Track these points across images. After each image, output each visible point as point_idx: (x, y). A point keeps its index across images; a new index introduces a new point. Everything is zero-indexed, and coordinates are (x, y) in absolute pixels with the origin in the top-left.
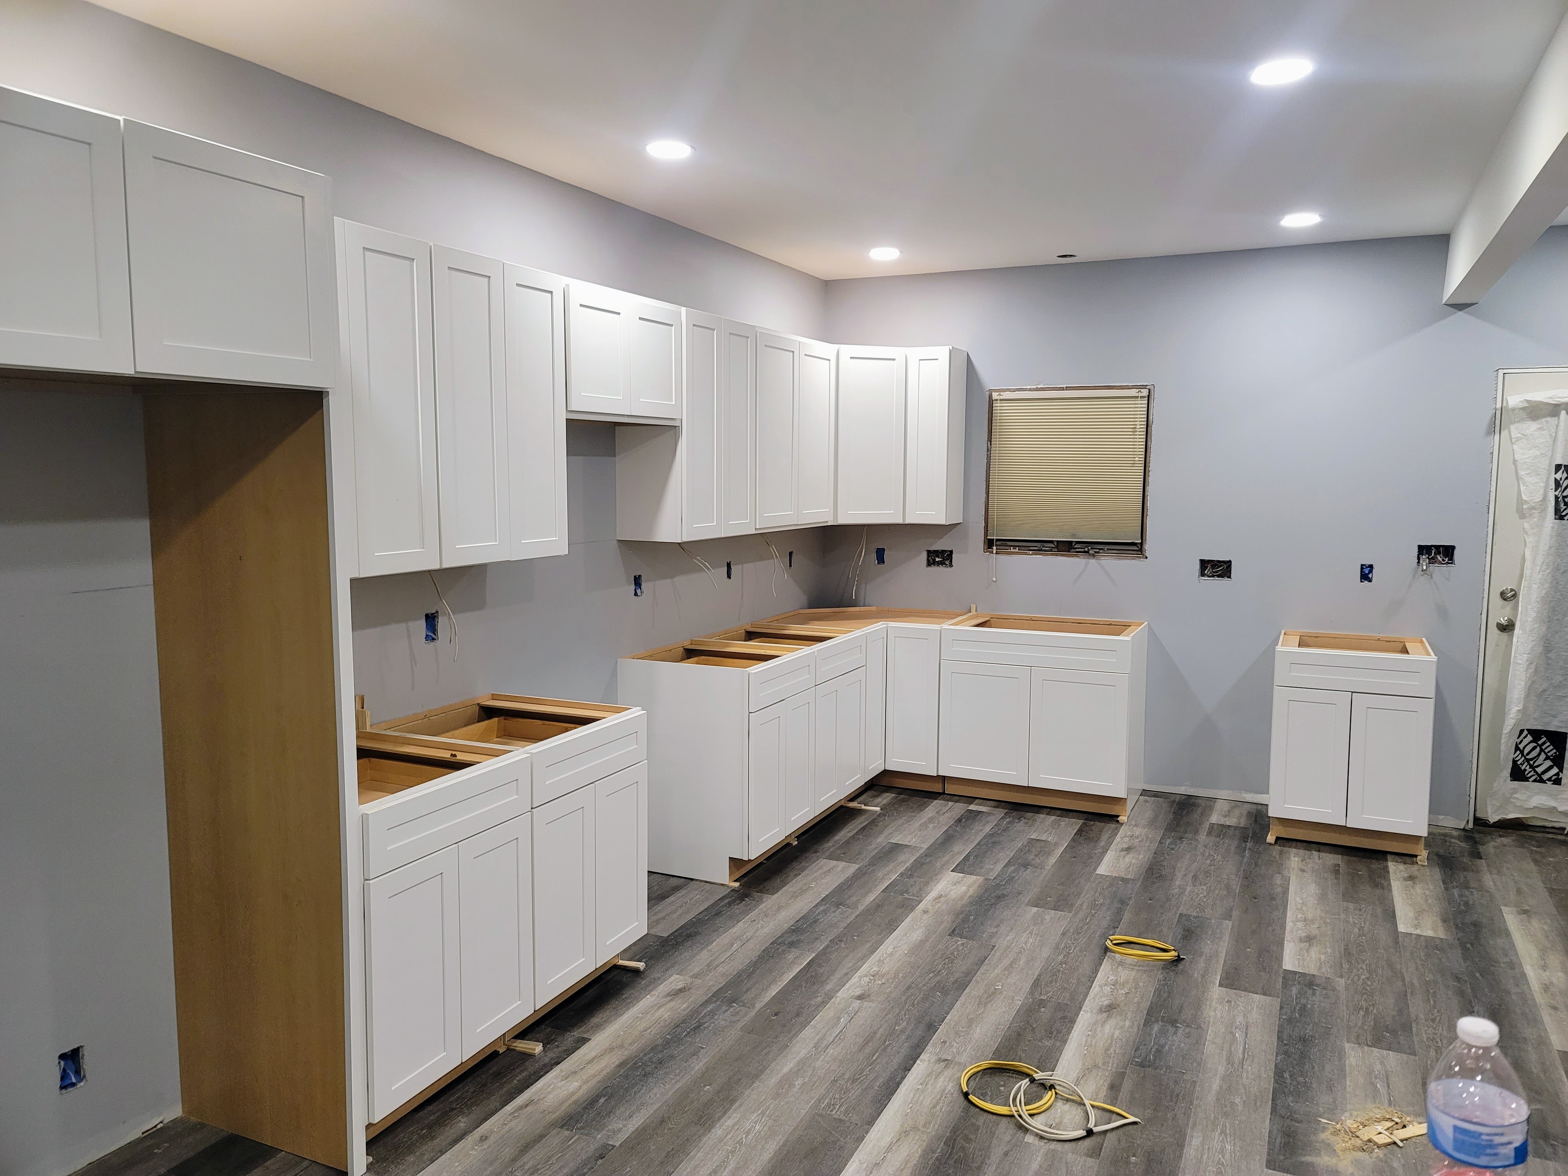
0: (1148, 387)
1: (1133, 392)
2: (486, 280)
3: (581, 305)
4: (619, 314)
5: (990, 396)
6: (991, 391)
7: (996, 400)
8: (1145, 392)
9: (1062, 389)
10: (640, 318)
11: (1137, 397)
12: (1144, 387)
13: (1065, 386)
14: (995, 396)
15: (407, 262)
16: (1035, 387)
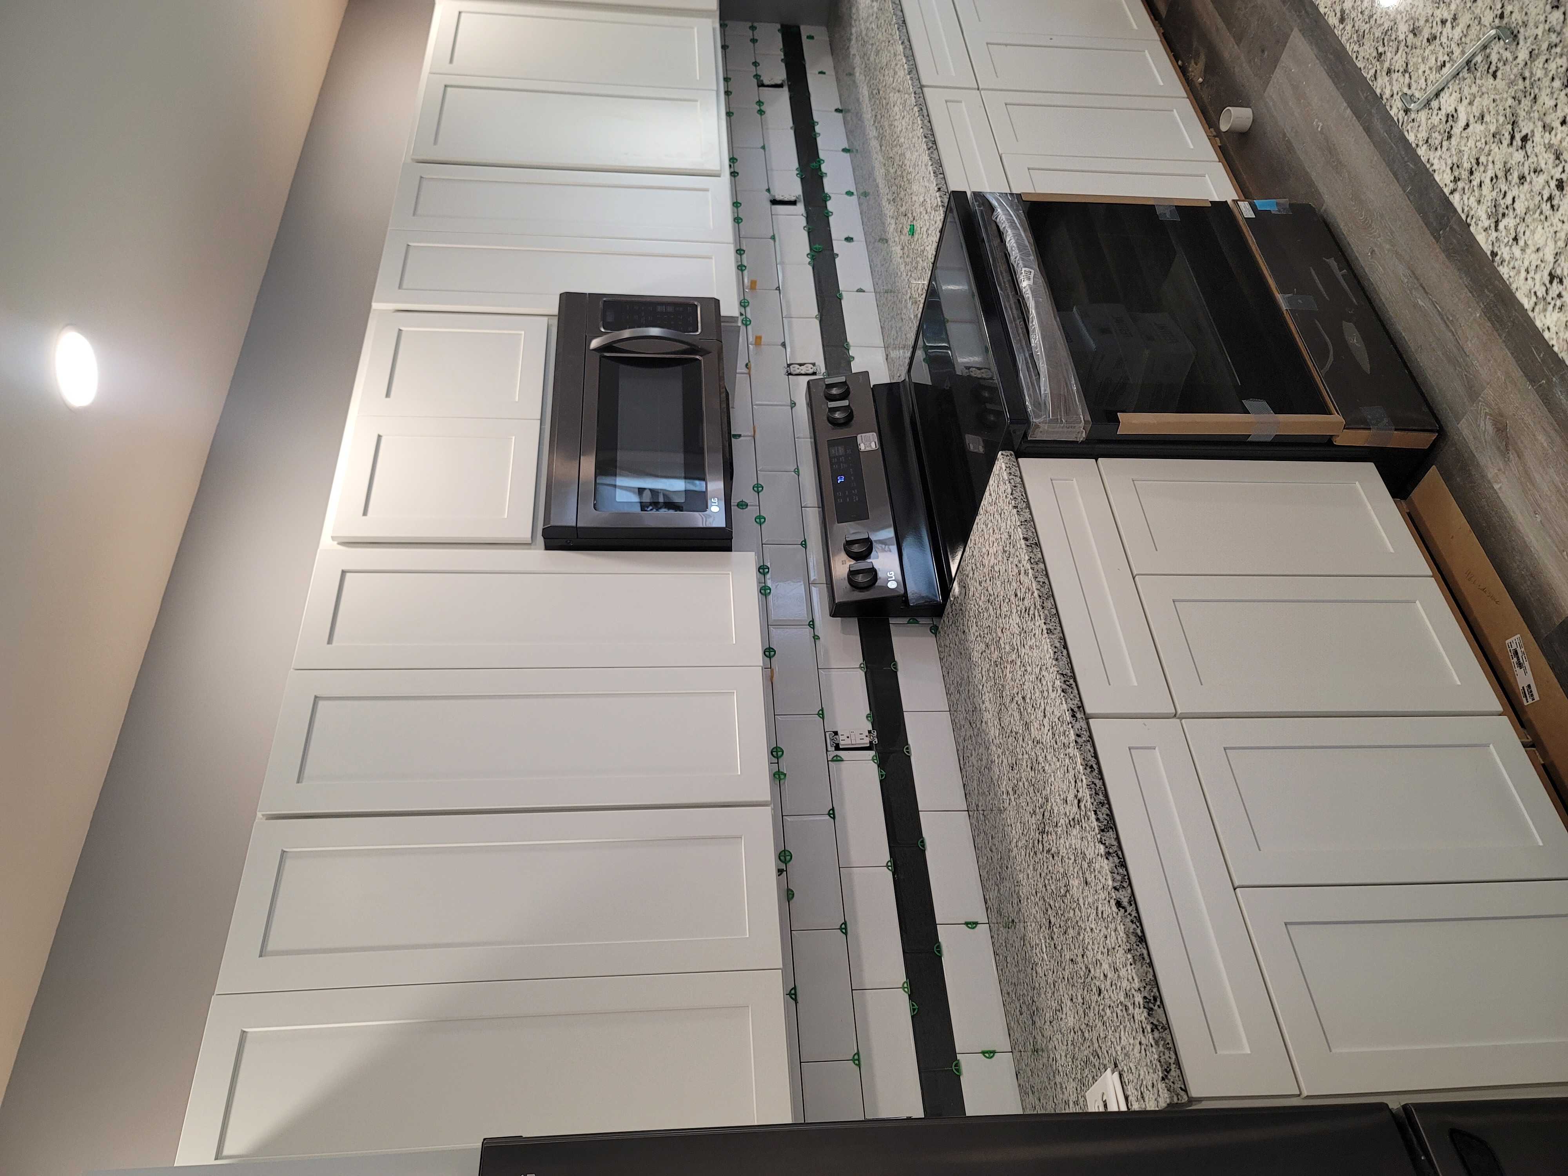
2: (321, 704)
3: (365, 513)
4: (379, 437)
10: (388, 395)
15: (289, 864)
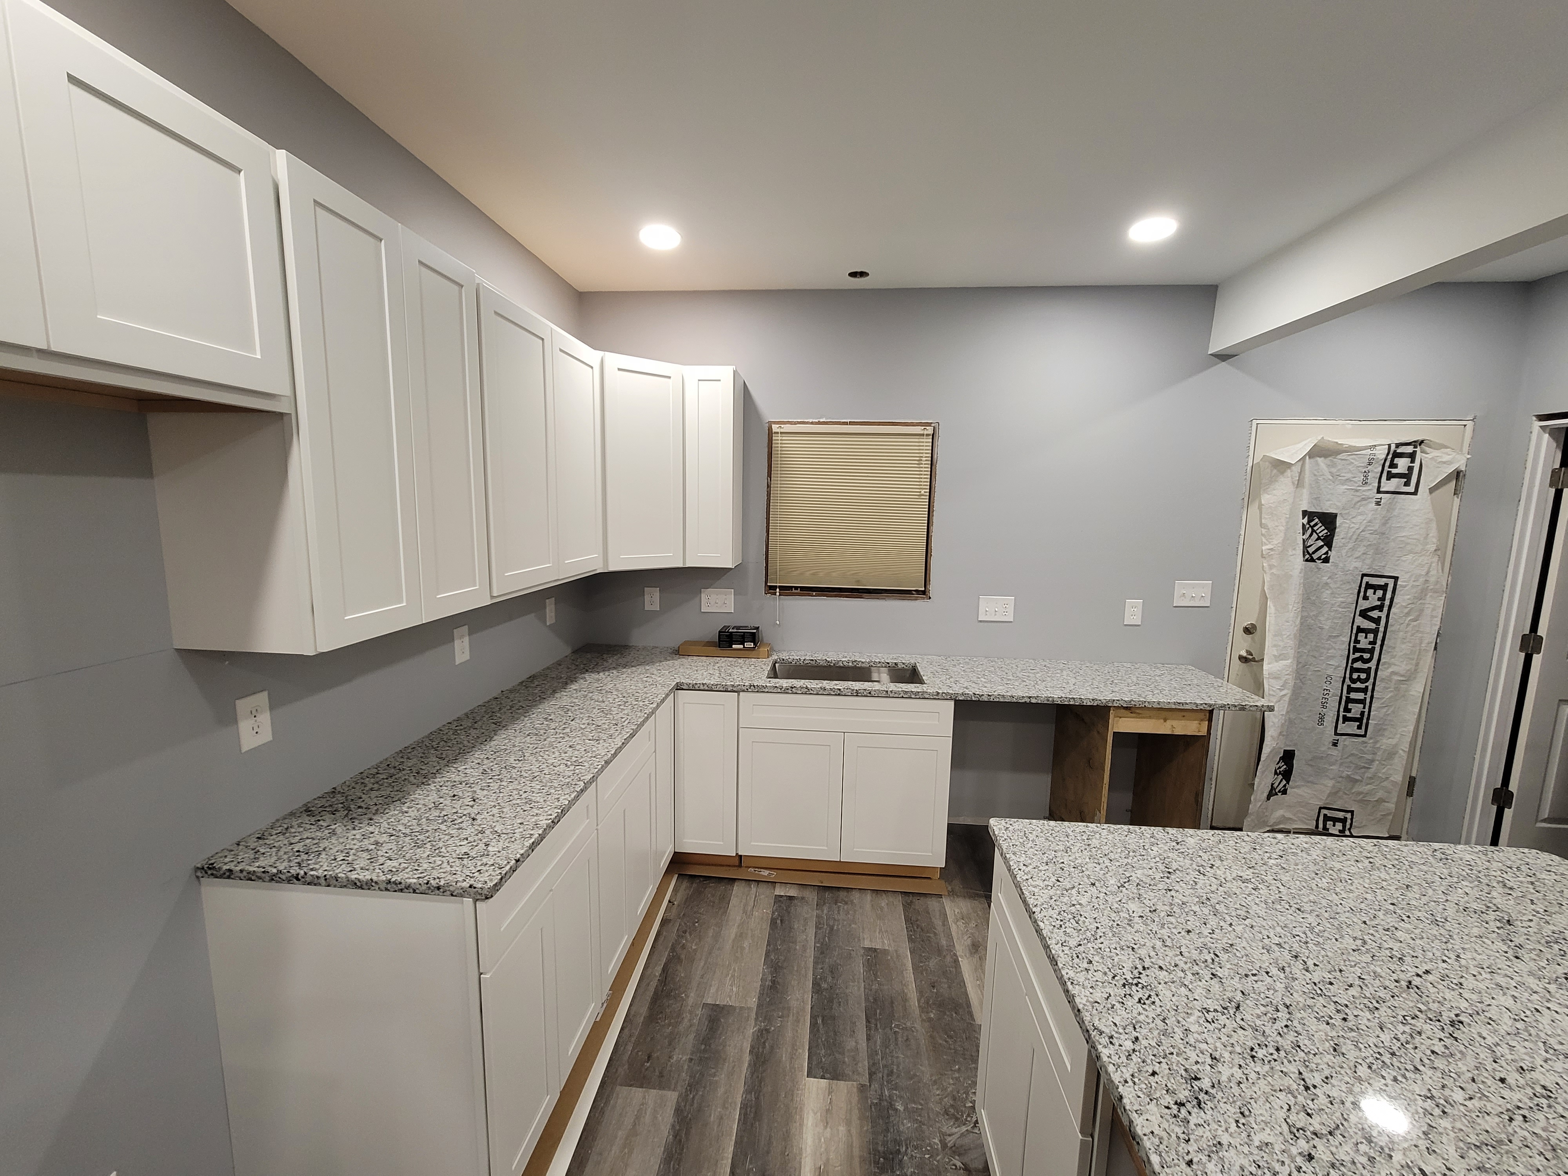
0: (933, 425)
1: (918, 430)
5: (770, 429)
6: (770, 423)
7: (777, 433)
8: (930, 430)
9: (845, 423)
11: (923, 435)
12: (929, 424)
13: (848, 421)
14: (775, 428)
16: (817, 421)
